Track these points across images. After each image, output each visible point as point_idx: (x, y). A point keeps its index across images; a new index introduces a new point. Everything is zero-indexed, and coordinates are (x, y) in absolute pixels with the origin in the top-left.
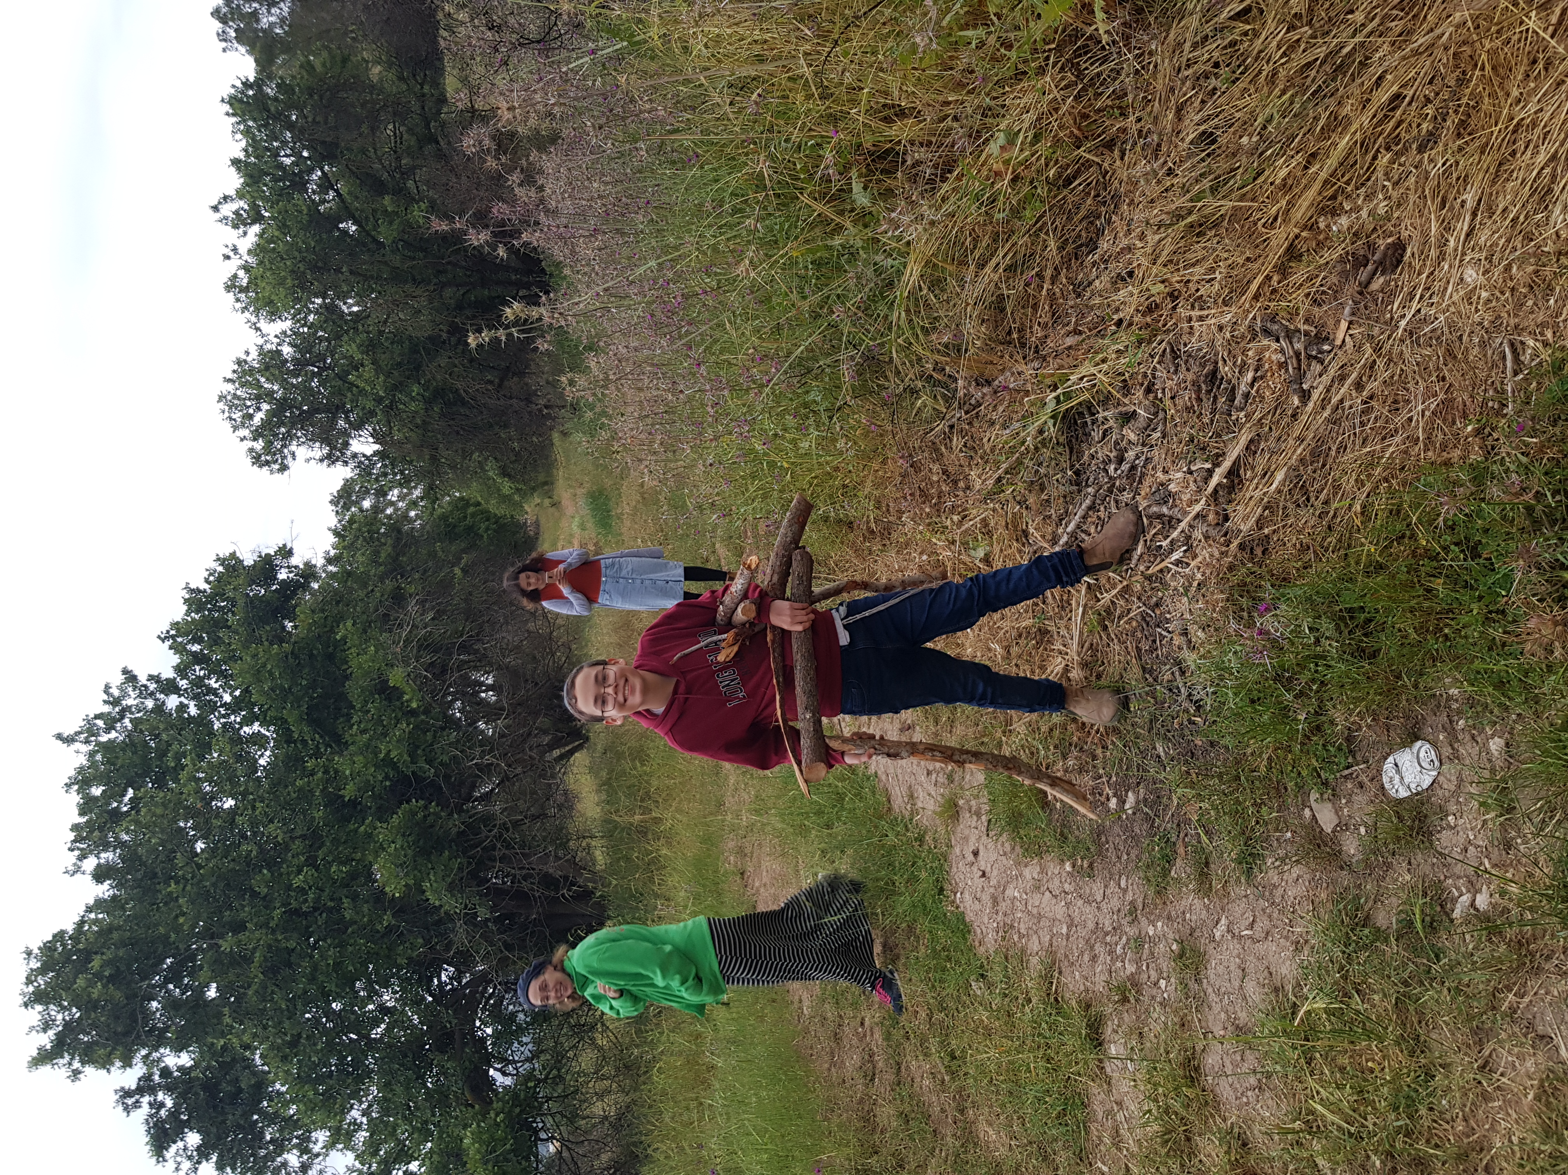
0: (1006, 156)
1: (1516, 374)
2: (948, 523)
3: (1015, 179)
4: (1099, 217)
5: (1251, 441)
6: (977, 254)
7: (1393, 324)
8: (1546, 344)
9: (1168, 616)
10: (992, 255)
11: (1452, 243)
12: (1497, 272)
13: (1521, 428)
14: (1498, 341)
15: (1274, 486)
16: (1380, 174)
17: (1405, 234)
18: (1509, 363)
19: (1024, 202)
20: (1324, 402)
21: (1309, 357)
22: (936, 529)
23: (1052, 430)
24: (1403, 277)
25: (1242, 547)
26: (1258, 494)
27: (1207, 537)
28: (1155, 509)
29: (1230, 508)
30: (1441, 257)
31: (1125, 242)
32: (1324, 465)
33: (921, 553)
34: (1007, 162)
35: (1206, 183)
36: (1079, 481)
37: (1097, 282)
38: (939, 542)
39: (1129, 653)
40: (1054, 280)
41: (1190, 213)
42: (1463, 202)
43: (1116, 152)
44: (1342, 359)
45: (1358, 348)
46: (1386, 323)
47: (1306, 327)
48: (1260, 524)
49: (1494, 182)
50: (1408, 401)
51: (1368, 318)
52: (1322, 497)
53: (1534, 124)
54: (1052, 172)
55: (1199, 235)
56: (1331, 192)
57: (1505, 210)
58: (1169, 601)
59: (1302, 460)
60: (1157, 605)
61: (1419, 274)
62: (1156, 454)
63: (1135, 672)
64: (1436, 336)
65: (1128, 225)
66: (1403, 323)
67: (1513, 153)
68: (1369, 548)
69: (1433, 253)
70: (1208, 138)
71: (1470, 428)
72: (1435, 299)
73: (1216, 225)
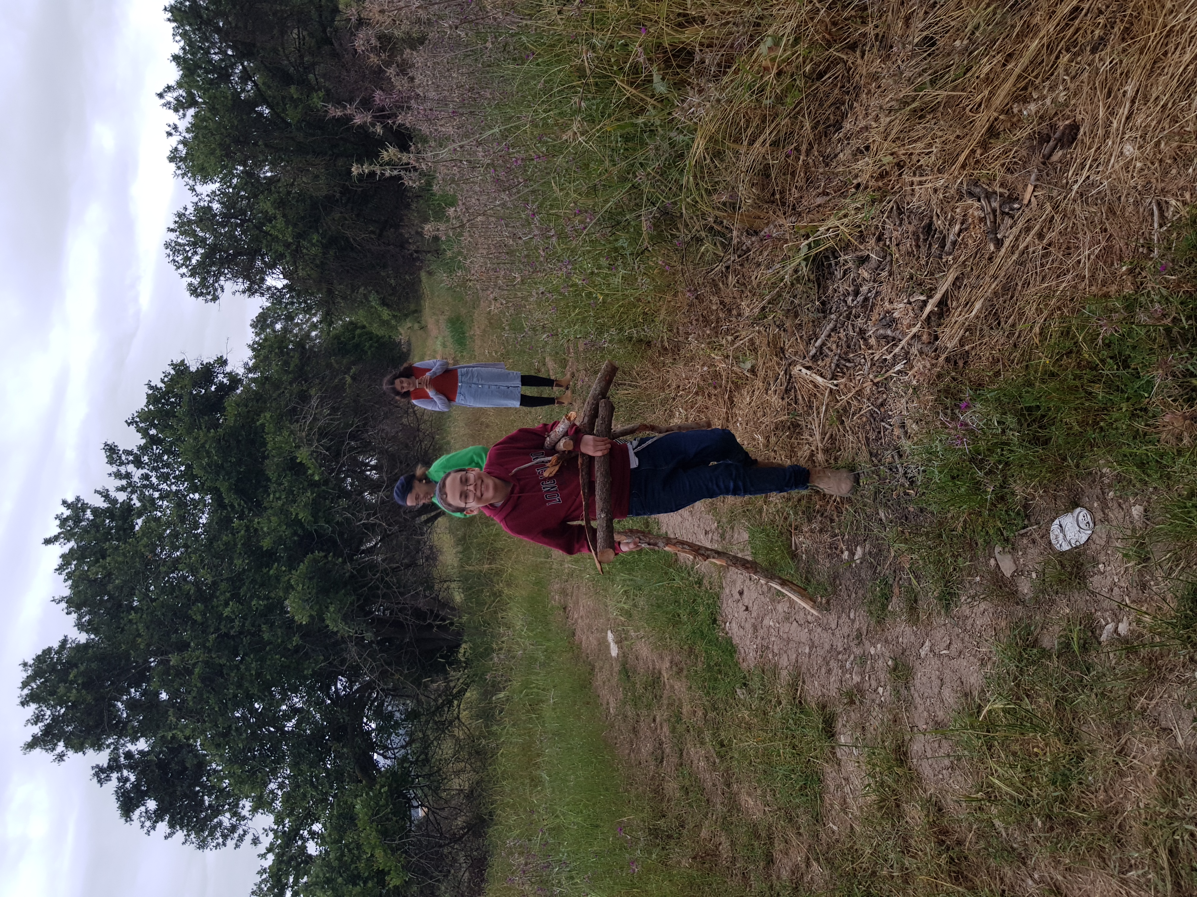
0: (773, 55)
1: (1161, 226)
2: (724, 342)
3: (779, 74)
4: (844, 104)
5: (957, 278)
6: (749, 132)
7: (1068, 188)
8: (1185, 203)
9: (890, 413)
10: (761, 133)
11: (1115, 125)
12: (1149, 147)
13: (1164, 268)
14: (1148, 201)
15: (974, 313)
16: (1061, 70)
17: (1079, 117)
18: (1156, 218)
19: (786, 91)
20: (1013, 248)
21: (1003, 213)
22: (714, 346)
23: (804, 270)
24: (1077, 152)
25: (947, 360)
26: (961, 319)
27: (921, 353)
28: (881, 332)
29: (939, 330)
30: (1107, 135)
31: (862, 124)
32: (1012, 297)
33: (703, 365)
34: (773, 60)
35: (926, 78)
36: (824, 310)
37: (841, 155)
38: (717, 357)
39: (860, 442)
40: (808, 153)
41: (914, 100)
42: (1125, 92)
43: (858, 52)
44: (1028, 214)
45: (1041, 206)
46: (1062, 187)
47: (1001, 190)
48: (962, 342)
49: (1149, 76)
50: (1078, 248)
51: (1049, 183)
52: (1010, 321)
53: (1183, 30)
54: (808, 68)
55: (920, 117)
56: (1023, 84)
57: (1157, 98)
58: (891, 401)
59: (995, 293)
60: (882, 405)
61: (1089, 149)
62: (885, 289)
63: (865, 455)
64: (1101, 197)
65: (866, 110)
66: (1076, 187)
67: (1165, 54)
68: (1045, 361)
69: (1101, 132)
70: (929, 41)
71: (1124, 268)
72: (1100, 169)
73: (933, 110)
